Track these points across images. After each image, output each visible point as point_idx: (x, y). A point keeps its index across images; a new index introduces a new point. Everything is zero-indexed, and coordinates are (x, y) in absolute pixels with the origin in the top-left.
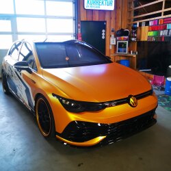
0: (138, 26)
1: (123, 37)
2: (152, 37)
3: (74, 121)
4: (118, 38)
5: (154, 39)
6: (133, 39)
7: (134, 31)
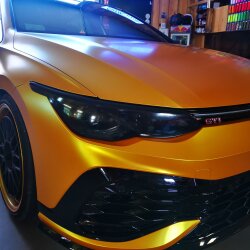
0: (209, 6)
1: (181, 27)
2: (235, 23)
3: (97, 169)
4: (172, 29)
5: (239, 27)
6: (199, 30)
7: (200, 16)
